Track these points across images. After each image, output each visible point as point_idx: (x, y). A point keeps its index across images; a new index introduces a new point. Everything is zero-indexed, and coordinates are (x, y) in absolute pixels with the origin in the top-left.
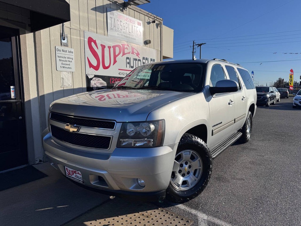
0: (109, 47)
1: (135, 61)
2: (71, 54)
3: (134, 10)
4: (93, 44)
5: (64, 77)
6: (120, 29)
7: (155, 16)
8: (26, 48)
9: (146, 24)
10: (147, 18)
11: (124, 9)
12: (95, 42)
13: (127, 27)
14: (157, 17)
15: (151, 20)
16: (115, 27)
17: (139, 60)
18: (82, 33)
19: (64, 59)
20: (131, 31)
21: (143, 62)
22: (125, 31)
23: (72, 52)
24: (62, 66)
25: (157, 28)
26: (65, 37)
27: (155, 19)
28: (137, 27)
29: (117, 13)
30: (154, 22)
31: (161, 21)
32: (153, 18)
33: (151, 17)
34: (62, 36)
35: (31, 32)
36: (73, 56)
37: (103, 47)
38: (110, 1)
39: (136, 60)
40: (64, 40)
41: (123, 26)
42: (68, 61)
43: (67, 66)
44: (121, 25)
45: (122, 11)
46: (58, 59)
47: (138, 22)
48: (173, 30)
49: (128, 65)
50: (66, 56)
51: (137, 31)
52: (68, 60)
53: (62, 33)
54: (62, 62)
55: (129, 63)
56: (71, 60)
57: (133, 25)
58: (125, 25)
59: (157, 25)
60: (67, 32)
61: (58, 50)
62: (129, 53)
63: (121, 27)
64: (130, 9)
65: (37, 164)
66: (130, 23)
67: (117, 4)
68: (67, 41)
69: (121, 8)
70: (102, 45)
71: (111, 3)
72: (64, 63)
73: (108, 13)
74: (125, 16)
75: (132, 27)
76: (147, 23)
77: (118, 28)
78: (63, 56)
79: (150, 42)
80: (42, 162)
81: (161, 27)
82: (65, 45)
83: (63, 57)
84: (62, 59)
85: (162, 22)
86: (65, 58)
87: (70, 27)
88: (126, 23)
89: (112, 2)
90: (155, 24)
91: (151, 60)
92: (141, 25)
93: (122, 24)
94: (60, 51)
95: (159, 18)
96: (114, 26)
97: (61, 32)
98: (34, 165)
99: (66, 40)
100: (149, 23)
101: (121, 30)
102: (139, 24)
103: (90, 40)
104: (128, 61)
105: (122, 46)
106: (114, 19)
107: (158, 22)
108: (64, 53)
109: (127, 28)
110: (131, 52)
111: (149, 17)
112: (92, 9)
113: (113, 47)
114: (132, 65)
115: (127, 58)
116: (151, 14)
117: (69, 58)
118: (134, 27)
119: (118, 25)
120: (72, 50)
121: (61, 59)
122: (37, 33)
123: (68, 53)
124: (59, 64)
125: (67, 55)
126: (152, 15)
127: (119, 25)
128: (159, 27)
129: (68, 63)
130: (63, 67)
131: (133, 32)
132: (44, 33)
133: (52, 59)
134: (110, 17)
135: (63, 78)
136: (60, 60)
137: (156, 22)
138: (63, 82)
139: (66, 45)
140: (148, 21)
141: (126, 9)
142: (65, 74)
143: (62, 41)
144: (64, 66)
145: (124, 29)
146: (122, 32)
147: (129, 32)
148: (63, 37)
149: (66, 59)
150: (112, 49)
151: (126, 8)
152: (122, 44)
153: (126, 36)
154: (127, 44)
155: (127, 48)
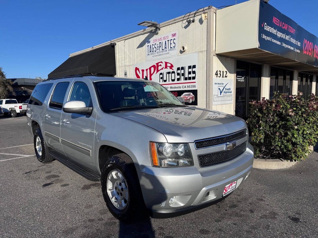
0: (147, 70)
1: (168, 75)
6: (154, 52)
10: (184, 22)
17: (173, 72)
21: (177, 73)
22: (158, 51)
25: (202, 23)
28: (171, 40)
30: (193, 21)
32: (194, 15)
33: (190, 17)
37: (143, 71)
39: (169, 73)
45: (157, 34)
47: (172, 34)
49: (161, 80)
51: (171, 44)
55: (162, 78)
57: (167, 40)
58: (158, 45)
59: (201, 20)
62: (162, 69)
66: (163, 41)
67: (153, 31)
71: (149, 34)
75: (166, 43)
79: (183, 48)
87: (128, 66)
91: (190, 67)
96: (150, 51)
104: (161, 76)
109: (160, 47)
110: (164, 67)
114: (165, 79)
115: (161, 74)
131: (166, 48)
134: (147, 46)
146: (156, 53)
150: (148, 71)
151: (160, 30)
153: (159, 55)
154: (161, 61)
155: (161, 65)
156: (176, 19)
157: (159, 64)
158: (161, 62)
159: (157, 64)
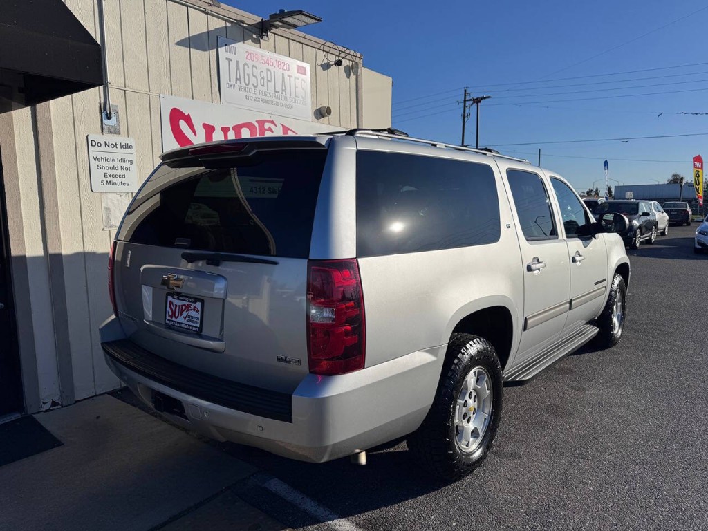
0: (225, 130)
2: (128, 151)
3: (289, 39)
4: (183, 124)
5: (111, 206)
6: (251, 86)
7: (341, 48)
8: (14, 144)
9: (319, 68)
10: (320, 54)
11: (262, 38)
12: (188, 120)
13: (269, 79)
14: (348, 51)
15: (332, 59)
16: (238, 82)
18: (155, 101)
19: (111, 164)
20: (279, 89)
22: (264, 89)
23: (131, 147)
24: (105, 180)
25: (348, 76)
26: (110, 113)
27: (343, 55)
28: (295, 78)
29: (244, 48)
30: (338, 63)
31: (357, 60)
32: (337, 53)
33: (332, 51)
34: (105, 109)
35: (26, 105)
36: (131, 155)
37: (209, 129)
38: (226, 21)
40: (109, 118)
41: (259, 78)
42: (119, 168)
43: (118, 180)
44: (254, 76)
45: (257, 41)
46: (94, 164)
47: (298, 66)
48: (390, 79)
50: (115, 157)
51: (296, 88)
52: (120, 165)
53: (105, 103)
54: (106, 171)
56: (126, 165)
57: (286, 73)
58: (264, 74)
59: (349, 71)
60: (115, 98)
61: (94, 144)
63: (253, 80)
64: (279, 35)
65: (46, 411)
66: (277, 70)
67: (245, 25)
68: (118, 120)
69: (254, 36)
70: (205, 126)
71: (228, 24)
72: (109, 172)
73: (222, 50)
74: (266, 53)
75: (283, 78)
76: (321, 66)
77: (247, 83)
78: (108, 156)
79: (329, 111)
80: (59, 407)
81: (356, 74)
82: (112, 130)
83: (107, 160)
84: (105, 164)
85: (361, 61)
86: (113, 161)
87: (125, 89)
88: (268, 70)
89: (232, 22)
90: (342, 68)
92: (305, 74)
93: (256, 72)
94: (99, 144)
95: (352, 52)
96: (237, 79)
97: (102, 101)
98: (38, 413)
99: (114, 118)
100: (326, 66)
101: (254, 87)
102: (301, 70)
103: (176, 115)
105: (257, 125)
106: (237, 62)
107: (351, 62)
108: (110, 149)
109: (269, 81)
111: (327, 52)
112: (179, 43)
113: (234, 128)
116: (331, 45)
117: (121, 161)
118: (287, 78)
119: (247, 77)
120: (131, 141)
121: (101, 163)
122: (39, 106)
123: (119, 150)
124: (98, 175)
125: (118, 153)
126: (335, 47)
127: (248, 75)
128: (352, 74)
129: (120, 172)
130: (109, 183)
131: (285, 90)
132: (57, 107)
133: (80, 167)
134: (227, 59)
135: (107, 209)
136: (100, 167)
137: (345, 63)
138: (108, 217)
139: (116, 131)
140: (325, 61)
141: (265, 38)
142: (113, 199)
143: (104, 121)
144: (109, 179)
145: (263, 85)
146: (257, 92)
147: (276, 91)
148: (105, 111)
149: (116, 164)
150: (231, 135)
151: (267, 36)
152: (257, 121)
153: (267, 101)
154: (270, 119)
155: (270, 129)
156: (307, 36)
157: (267, 126)
158: (273, 122)
159: (261, 123)
